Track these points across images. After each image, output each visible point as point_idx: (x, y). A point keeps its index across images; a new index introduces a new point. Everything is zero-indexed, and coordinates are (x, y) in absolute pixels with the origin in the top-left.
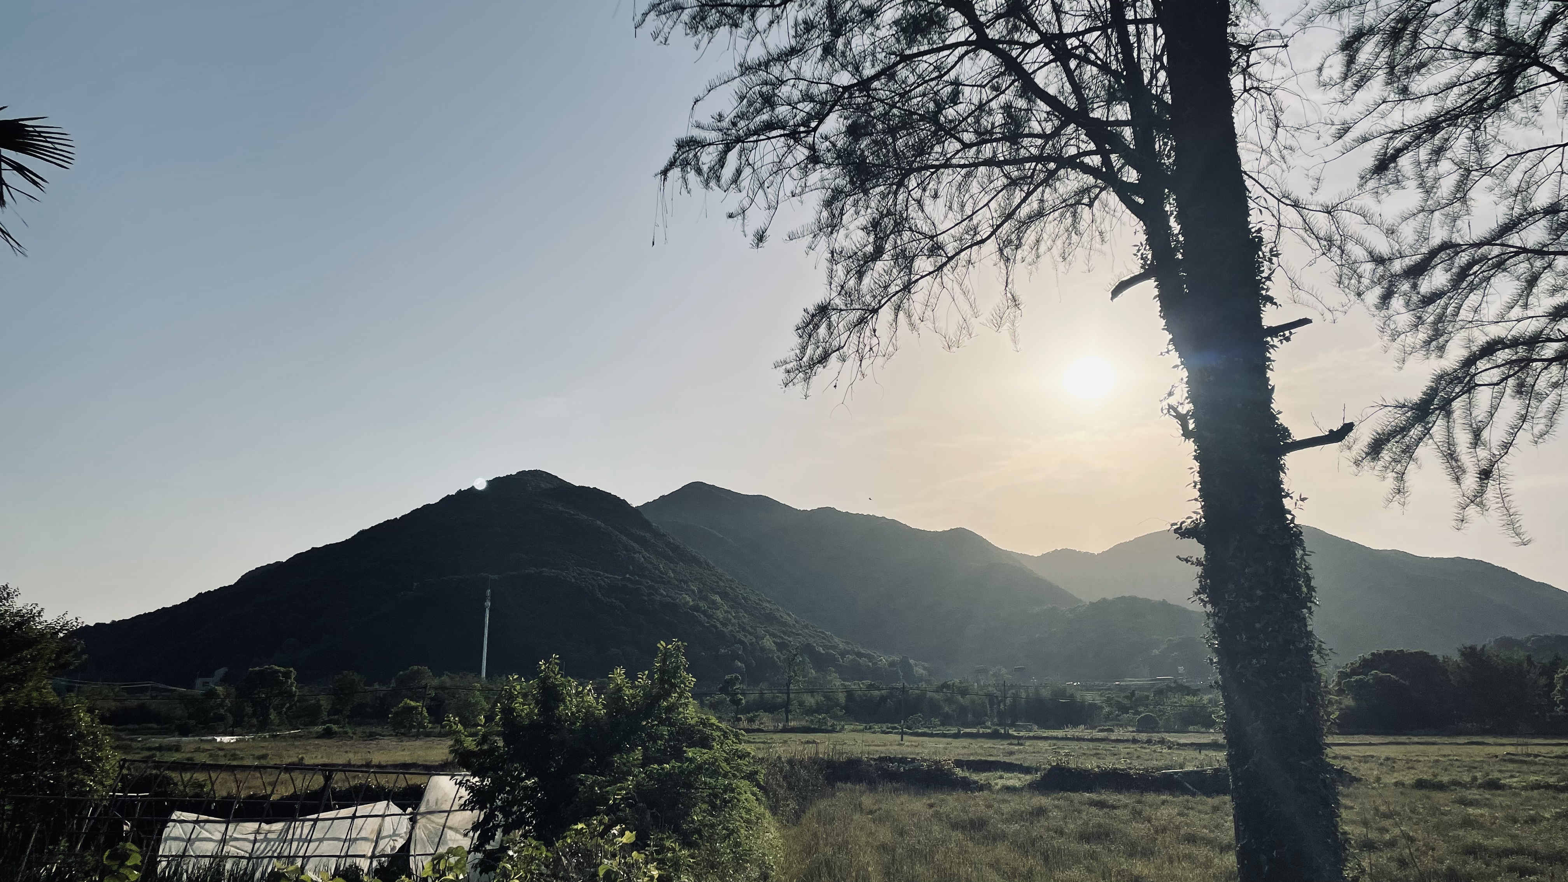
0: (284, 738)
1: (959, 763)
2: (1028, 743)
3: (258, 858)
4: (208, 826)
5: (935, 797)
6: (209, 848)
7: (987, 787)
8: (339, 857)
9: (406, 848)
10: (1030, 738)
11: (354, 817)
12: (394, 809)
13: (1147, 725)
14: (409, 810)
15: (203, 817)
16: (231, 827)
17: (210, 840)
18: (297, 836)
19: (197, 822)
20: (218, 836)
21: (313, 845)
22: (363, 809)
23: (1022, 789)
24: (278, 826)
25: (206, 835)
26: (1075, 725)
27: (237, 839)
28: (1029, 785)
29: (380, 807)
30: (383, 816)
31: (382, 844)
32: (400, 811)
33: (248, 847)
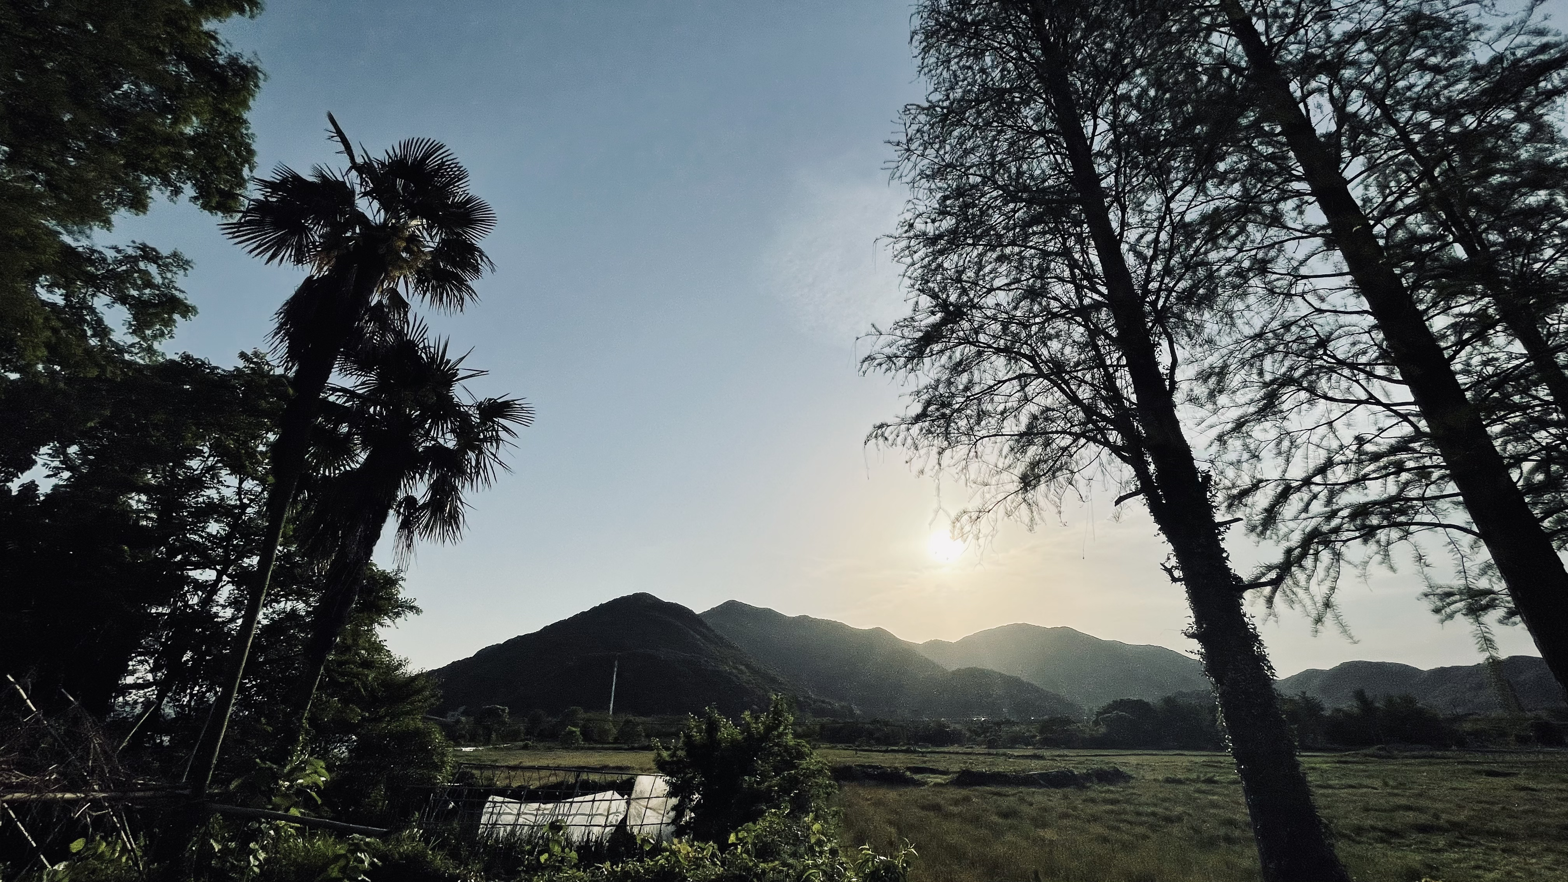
0: (501, 748)
1: (908, 769)
2: (928, 755)
3: (539, 825)
4: (509, 805)
5: (902, 790)
6: (511, 819)
7: (925, 783)
8: (586, 826)
9: (624, 820)
10: (929, 752)
11: (593, 801)
12: (617, 796)
13: (991, 744)
14: (626, 797)
15: (507, 800)
16: (523, 806)
17: (511, 814)
18: (561, 812)
19: (503, 802)
20: (515, 812)
21: (570, 818)
22: (599, 796)
23: (947, 784)
24: (550, 806)
25: (509, 811)
26: (952, 744)
27: (526, 814)
28: (951, 782)
29: (609, 794)
30: (611, 800)
31: (610, 817)
32: (620, 798)
33: (533, 818)
